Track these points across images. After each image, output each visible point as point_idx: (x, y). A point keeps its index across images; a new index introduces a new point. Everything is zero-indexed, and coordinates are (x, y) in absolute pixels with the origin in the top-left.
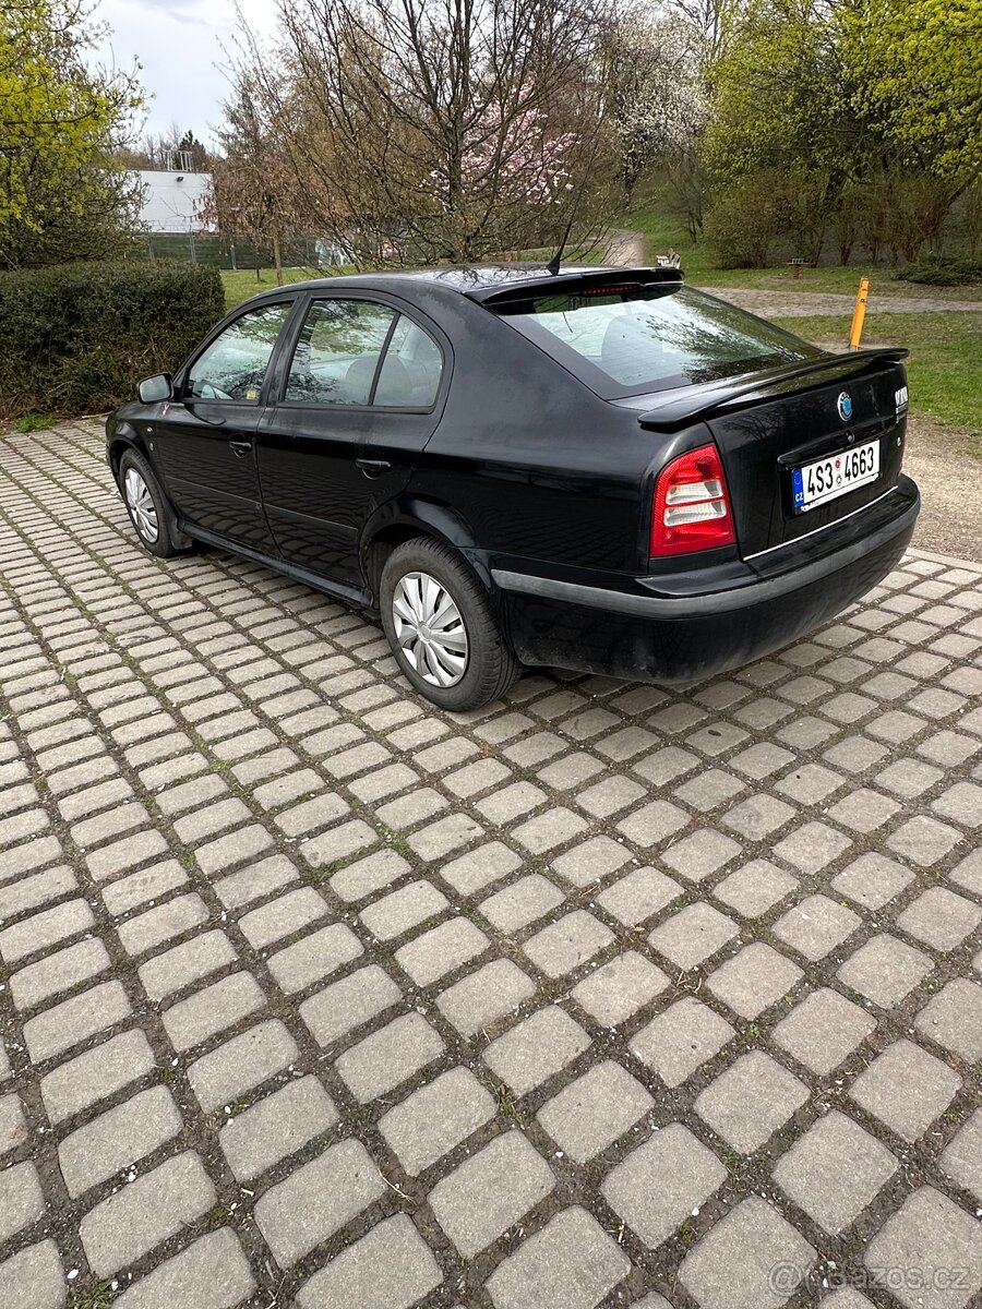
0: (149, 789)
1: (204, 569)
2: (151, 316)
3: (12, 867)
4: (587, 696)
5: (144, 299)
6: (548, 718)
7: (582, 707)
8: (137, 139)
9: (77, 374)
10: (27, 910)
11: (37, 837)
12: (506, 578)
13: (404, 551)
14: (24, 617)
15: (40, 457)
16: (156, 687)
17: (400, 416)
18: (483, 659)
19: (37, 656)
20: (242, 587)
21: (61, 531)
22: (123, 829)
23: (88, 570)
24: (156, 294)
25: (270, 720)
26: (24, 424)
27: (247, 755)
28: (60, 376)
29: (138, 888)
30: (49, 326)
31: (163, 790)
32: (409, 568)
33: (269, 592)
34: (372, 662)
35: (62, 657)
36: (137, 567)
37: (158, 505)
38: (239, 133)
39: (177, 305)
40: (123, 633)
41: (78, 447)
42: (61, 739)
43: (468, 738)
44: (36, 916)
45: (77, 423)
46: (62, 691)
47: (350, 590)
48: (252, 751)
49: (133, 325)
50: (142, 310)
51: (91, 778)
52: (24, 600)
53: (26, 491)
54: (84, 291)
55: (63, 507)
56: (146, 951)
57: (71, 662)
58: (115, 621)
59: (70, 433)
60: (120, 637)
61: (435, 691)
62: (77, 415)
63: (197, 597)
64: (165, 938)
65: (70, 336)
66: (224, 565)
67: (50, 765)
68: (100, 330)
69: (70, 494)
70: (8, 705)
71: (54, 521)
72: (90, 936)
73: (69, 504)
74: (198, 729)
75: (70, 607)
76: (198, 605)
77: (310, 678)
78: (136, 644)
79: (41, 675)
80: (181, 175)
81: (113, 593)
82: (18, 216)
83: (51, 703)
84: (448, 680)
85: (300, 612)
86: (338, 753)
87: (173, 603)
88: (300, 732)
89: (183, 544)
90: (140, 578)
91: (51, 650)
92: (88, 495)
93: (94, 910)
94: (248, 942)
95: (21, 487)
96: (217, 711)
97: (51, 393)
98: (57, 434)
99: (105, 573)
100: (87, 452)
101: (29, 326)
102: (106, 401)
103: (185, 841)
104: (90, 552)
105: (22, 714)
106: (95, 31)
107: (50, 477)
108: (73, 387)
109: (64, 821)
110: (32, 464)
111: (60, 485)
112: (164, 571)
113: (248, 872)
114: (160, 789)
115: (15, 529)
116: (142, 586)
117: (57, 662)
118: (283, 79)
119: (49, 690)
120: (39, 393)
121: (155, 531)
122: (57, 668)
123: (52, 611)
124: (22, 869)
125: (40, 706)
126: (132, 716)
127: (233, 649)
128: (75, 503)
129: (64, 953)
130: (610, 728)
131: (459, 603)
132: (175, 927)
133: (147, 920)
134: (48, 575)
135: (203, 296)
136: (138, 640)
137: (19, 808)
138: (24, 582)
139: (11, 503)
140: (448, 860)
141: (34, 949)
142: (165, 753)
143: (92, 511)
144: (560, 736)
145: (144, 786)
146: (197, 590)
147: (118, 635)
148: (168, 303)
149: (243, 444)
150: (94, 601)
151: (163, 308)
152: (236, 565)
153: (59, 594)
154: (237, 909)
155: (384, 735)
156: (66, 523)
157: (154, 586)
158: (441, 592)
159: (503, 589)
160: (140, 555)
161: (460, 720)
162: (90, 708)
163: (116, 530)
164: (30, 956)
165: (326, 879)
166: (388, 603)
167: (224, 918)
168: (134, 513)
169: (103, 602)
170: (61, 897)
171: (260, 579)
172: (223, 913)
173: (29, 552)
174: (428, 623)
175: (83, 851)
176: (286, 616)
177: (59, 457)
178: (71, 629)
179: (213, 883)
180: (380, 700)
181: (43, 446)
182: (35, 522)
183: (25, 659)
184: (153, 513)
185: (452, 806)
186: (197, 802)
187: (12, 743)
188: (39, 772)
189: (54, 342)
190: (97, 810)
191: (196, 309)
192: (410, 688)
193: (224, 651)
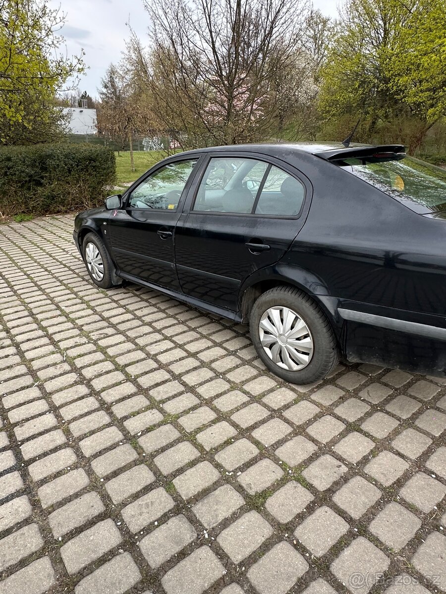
0: (132, 434)
1: (127, 295)
2: (82, 169)
3: (60, 493)
4: (367, 375)
5: (79, 161)
6: (351, 389)
7: (366, 382)
8: (76, 88)
9: (45, 195)
10: (76, 528)
11: (72, 469)
12: (347, 314)
13: (272, 294)
14: (36, 321)
15: (29, 235)
16: (119, 365)
17: (276, 220)
18: (324, 358)
19: (47, 345)
20: (151, 306)
21: (46, 273)
22: (123, 464)
23: (65, 295)
24: (85, 159)
25: (190, 387)
26: (18, 218)
27: (184, 411)
28: (36, 196)
29: (144, 510)
30: (33, 172)
31: (141, 435)
32: (274, 304)
33: (167, 309)
34: (236, 351)
35: (62, 345)
36: (92, 293)
37: (105, 262)
38: (108, 93)
39: (94, 164)
40: (93, 332)
41: (47, 230)
42: (72, 398)
43: (310, 401)
44: (83, 533)
45: (44, 218)
46: (67, 367)
47: (227, 312)
48: (187, 408)
49: (72, 173)
50: (77, 167)
51: (96, 426)
52: (35, 311)
53: (24, 252)
54: (50, 156)
55: (45, 260)
56: (162, 564)
57: (68, 349)
58: (87, 324)
59: (41, 223)
60: (92, 334)
61: (284, 372)
62: (44, 215)
63: (128, 311)
64: (173, 554)
65: (42, 178)
66: (138, 293)
67: (69, 417)
68: (57, 175)
69: (48, 254)
70: (36, 375)
71: (42, 268)
72: (121, 551)
73: (48, 259)
74: (151, 392)
75: (60, 315)
76: (129, 316)
77: (205, 361)
78: (102, 339)
79: (52, 356)
80: (82, 109)
81: (82, 308)
82: (20, 121)
83: (61, 375)
84: (296, 367)
85: (187, 321)
86: (238, 410)
87: (116, 315)
88: (210, 396)
89: (117, 282)
90: (94, 300)
91: (55, 341)
92: (57, 254)
93: (120, 529)
94: (229, 558)
95: (22, 250)
96: (159, 381)
97: (32, 204)
98: (35, 224)
99: (75, 296)
100: (52, 233)
101: (23, 172)
102: (58, 208)
103: (165, 473)
104: (64, 285)
105: (46, 381)
106: (57, 40)
107: (36, 245)
108: (42, 201)
109: (85, 457)
110: (25, 238)
111: (41, 249)
112: (107, 296)
113: (211, 499)
114: (139, 434)
115: (23, 271)
116: (97, 304)
117: (60, 349)
118: (129, 70)
119: (58, 366)
120: (26, 203)
121: (102, 275)
122: (60, 352)
123: (51, 318)
124: (65, 495)
125: (56, 377)
126: (110, 384)
127: (156, 342)
128: (51, 258)
129: (107, 566)
130: (389, 396)
131: (310, 325)
132: (177, 543)
133: (157, 537)
134: (45, 297)
135: (106, 160)
136: (102, 336)
137: (56, 447)
138: (32, 301)
139: (18, 258)
140: (334, 490)
141: (87, 563)
142: (136, 409)
143: (61, 263)
144: (363, 400)
145: (129, 433)
146: (127, 307)
147: (90, 332)
148: (89, 163)
149: (167, 233)
150: (73, 312)
151: (87, 166)
152: (144, 293)
153: (53, 308)
154: (213, 528)
155: (260, 399)
156: (49, 269)
157: (103, 304)
158: (296, 318)
159: (345, 320)
160: (92, 287)
161: (301, 390)
162: (84, 378)
163: (75, 273)
164: (85, 568)
165: (263, 504)
166: (257, 322)
167: (206, 536)
168: (89, 265)
169: (77, 313)
170: (96, 517)
171: (159, 301)
172: (205, 532)
173: (32, 284)
174: (286, 335)
175: (102, 480)
176: (179, 323)
177: (38, 235)
178: (64, 328)
179: (191, 507)
180: (250, 376)
181: (29, 229)
182: (33, 268)
183: (41, 346)
184: (102, 266)
185: (320, 449)
186: (165, 444)
187: (43, 401)
188: (63, 421)
189: (34, 180)
190: (104, 449)
191: (103, 166)
192: (264, 368)
193: (152, 344)
